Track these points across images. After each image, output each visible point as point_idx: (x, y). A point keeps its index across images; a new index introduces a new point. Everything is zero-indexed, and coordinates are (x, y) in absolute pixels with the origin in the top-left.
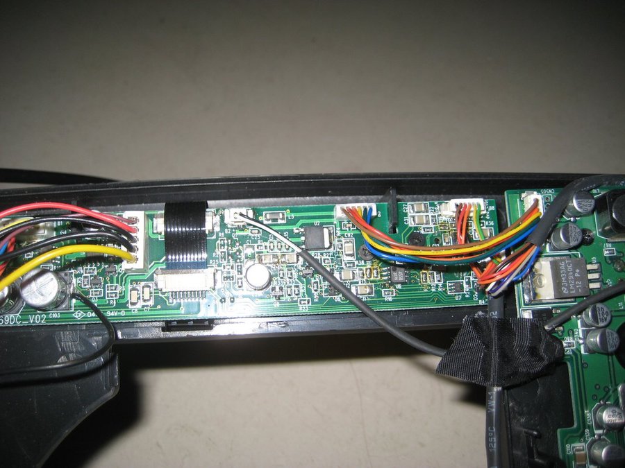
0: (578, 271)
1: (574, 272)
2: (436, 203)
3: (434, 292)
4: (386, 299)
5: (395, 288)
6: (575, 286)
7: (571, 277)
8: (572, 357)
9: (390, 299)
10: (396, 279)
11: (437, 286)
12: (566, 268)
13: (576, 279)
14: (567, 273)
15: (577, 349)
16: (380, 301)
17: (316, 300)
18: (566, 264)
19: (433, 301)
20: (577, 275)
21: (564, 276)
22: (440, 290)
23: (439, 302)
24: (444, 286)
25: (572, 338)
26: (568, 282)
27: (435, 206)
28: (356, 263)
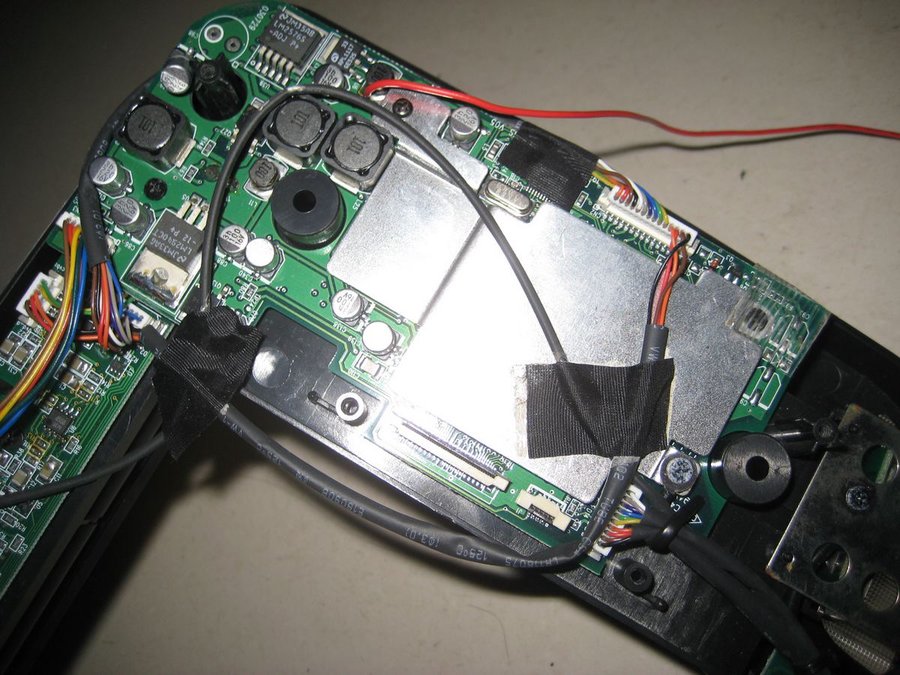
0: (173, 229)
1: (171, 235)
2: (18, 323)
3: (106, 395)
4: (76, 453)
5: (72, 434)
6: (185, 244)
7: (173, 242)
8: (265, 299)
9: (80, 448)
10: (60, 428)
11: (102, 386)
12: (160, 240)
13: (179, 238)
14: (166, 242)
15: (260, 287)
16: (73, 461)
17: (24, 529)
18: (157, 238)
19: (114, 402)
20: (176, 234)
21: (167, 250)
22: (108, 386)
23: (119, 397)
24: (107, 379)
25: (245, 284)
26: (177, 250)
27: (20, 326)
28: (16, 457)
